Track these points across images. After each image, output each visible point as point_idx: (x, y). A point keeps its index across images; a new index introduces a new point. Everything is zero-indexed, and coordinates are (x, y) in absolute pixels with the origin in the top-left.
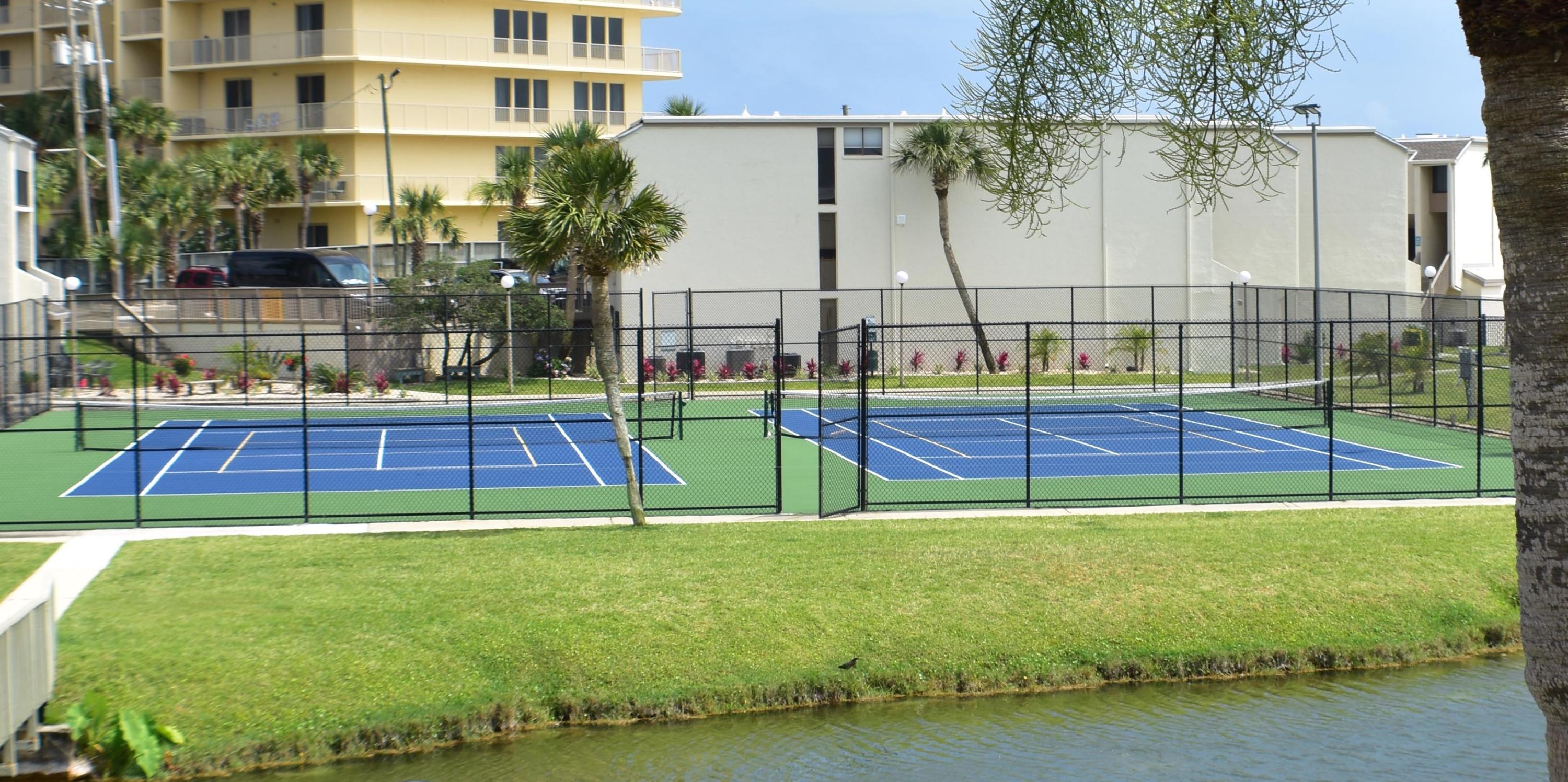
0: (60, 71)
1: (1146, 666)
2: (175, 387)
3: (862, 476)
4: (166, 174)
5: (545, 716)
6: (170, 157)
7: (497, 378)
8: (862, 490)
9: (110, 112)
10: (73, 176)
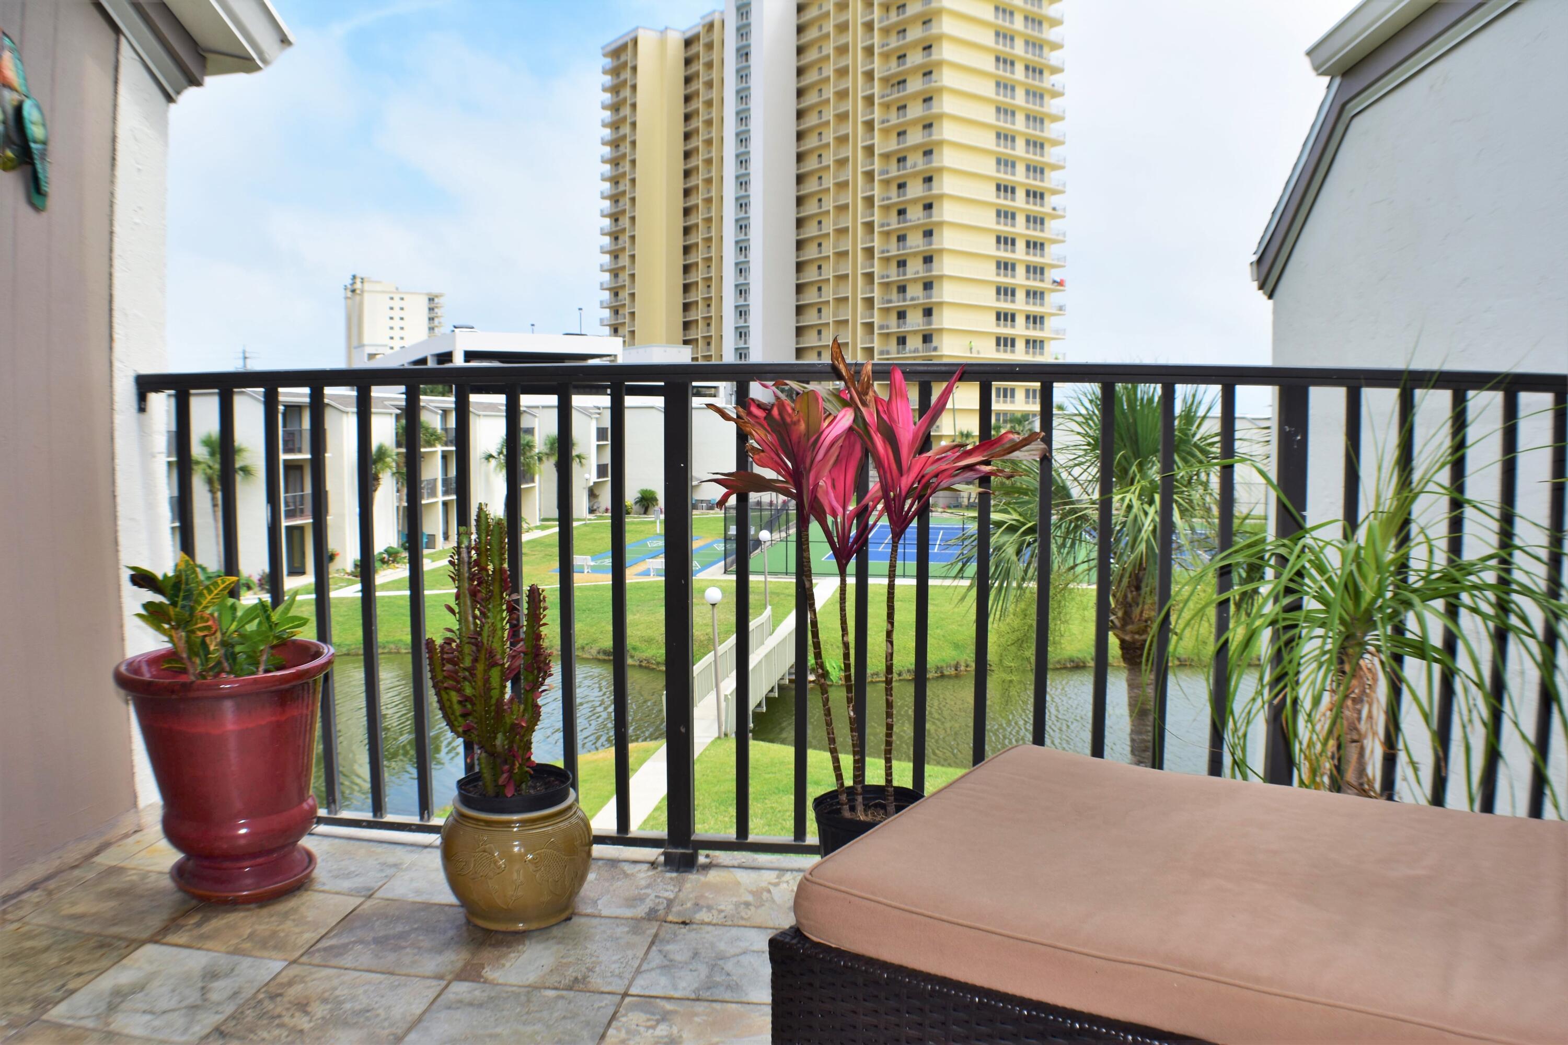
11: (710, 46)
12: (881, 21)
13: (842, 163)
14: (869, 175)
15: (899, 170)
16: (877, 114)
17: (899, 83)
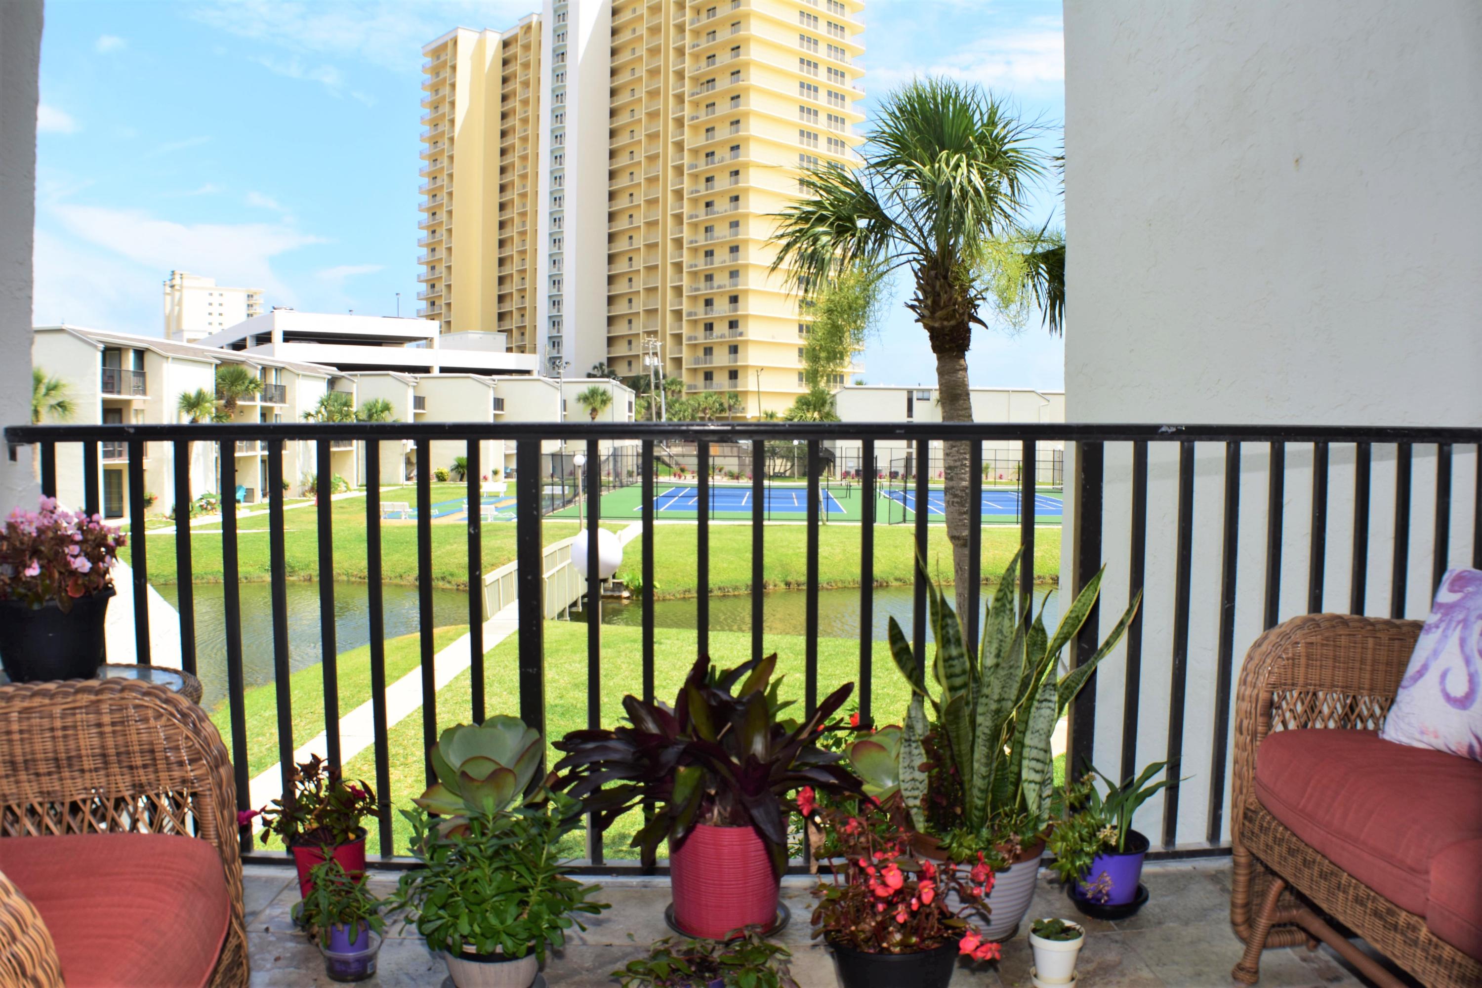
0: (646, 368)
1: (992, 578)
2: (680, 477)
3: (905, 509)
4: (682, 404)
5: (783, 586)
6: (684, 398)
7: (792, 477)
8: (904, 516)
9: (663, 382)
10: (649, 404)
11: (527, 47)
12: (692, 23)
13: (652, 159)
14: (679, 170)
15: (707, 164)
16: (688, 111)
17: (708, 82)
